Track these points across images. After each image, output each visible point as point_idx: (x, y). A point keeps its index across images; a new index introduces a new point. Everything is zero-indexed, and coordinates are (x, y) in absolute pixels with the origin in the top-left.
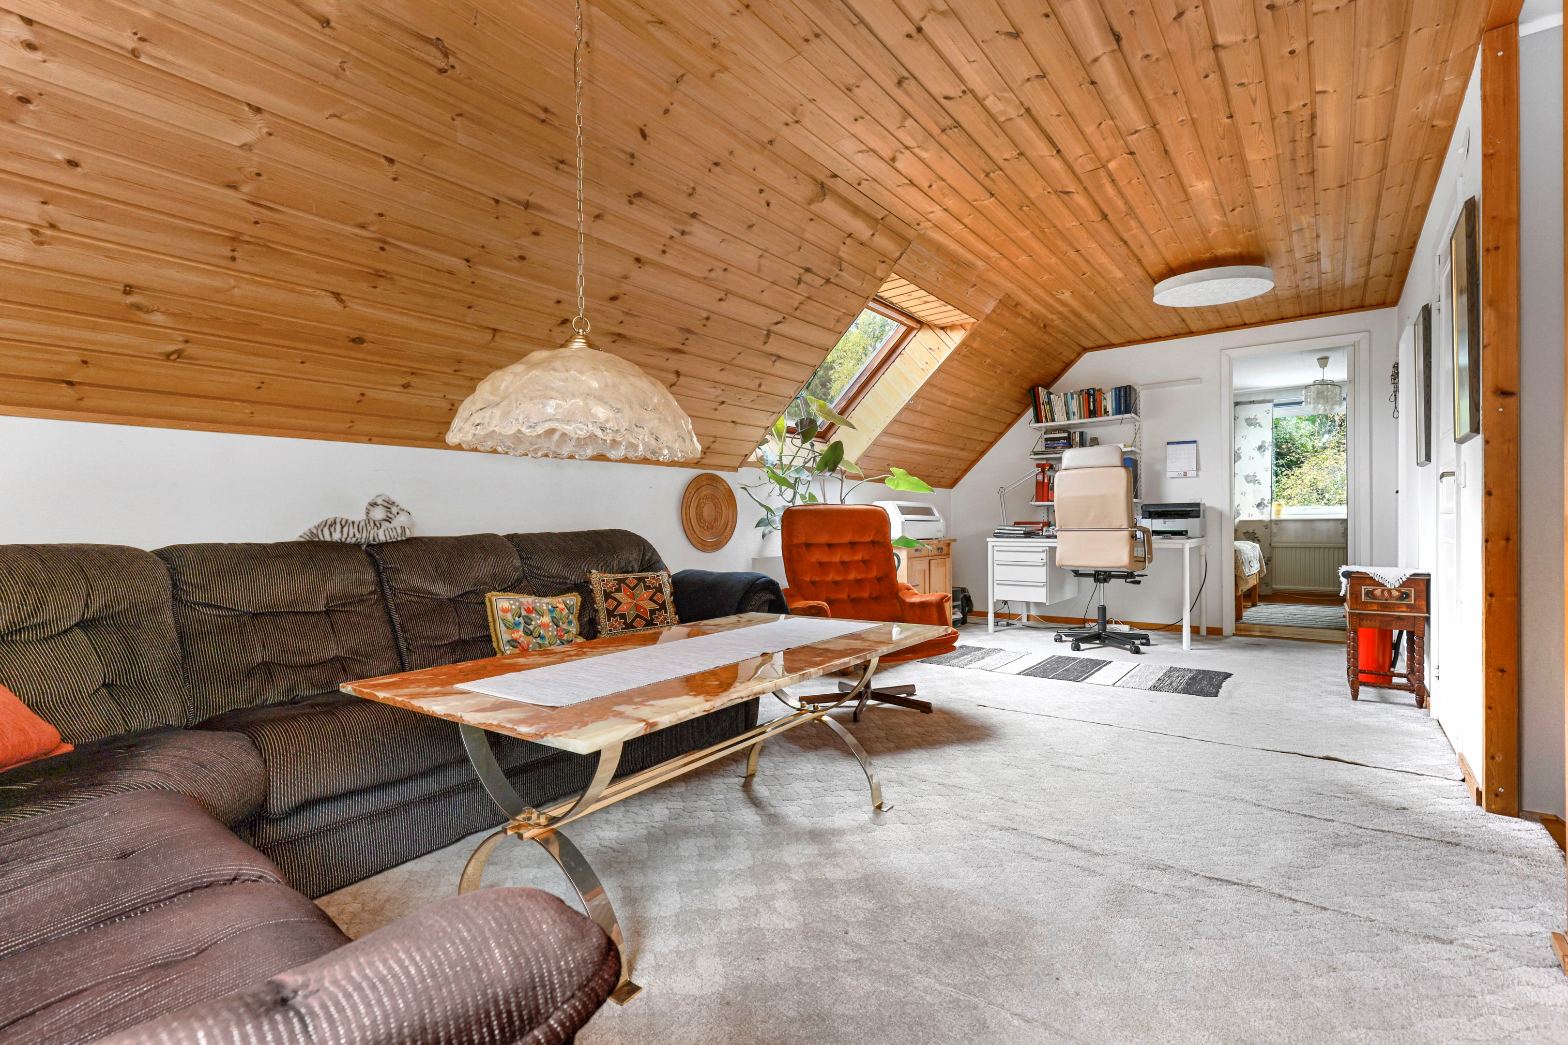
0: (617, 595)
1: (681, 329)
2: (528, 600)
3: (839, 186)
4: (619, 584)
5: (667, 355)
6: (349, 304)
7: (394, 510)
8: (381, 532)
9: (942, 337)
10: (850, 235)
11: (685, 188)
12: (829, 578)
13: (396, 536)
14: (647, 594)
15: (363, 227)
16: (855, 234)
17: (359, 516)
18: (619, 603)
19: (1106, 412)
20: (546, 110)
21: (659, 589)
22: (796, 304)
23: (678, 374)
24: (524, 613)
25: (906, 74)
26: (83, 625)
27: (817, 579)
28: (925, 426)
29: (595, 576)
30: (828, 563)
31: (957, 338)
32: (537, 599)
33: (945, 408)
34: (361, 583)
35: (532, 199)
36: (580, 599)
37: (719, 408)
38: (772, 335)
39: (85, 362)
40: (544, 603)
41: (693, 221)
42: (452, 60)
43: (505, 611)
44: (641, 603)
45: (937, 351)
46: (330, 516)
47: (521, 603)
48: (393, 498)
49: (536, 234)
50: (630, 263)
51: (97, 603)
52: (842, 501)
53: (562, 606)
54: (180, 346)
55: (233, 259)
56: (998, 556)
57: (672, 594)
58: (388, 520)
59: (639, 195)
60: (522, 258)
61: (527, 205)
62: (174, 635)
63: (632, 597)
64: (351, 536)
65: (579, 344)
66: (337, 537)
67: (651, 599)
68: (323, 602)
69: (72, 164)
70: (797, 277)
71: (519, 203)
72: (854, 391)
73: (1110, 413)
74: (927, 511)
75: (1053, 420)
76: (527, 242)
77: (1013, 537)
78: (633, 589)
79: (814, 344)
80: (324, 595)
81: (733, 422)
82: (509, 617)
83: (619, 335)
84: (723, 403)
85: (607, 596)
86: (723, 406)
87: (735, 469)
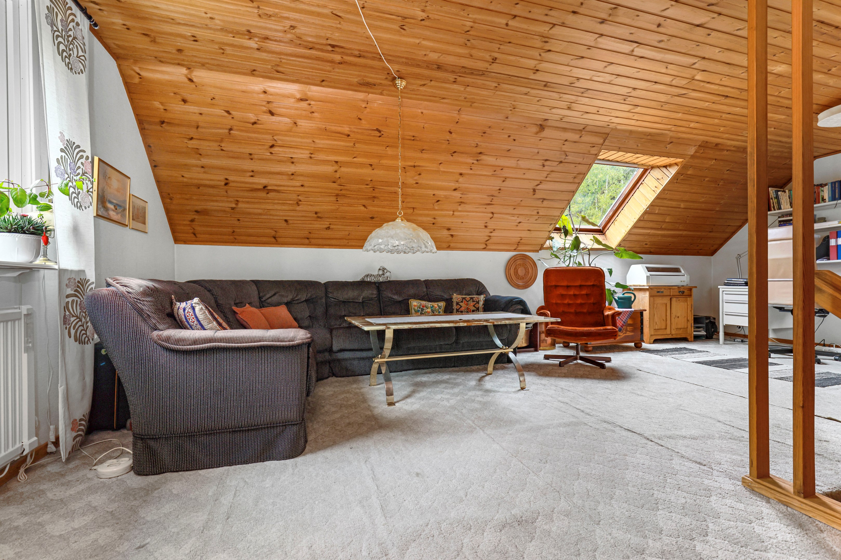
0: (461, 304)
1: (488, 196)
2: (423, 303)
3: (549, 123)
4: (463, 300)
5: (485, 206)
6: (368, 208)
7: (385, 271)
8: (381, 278)
9: (665, 172)
10: (566, 140)
11: (473, 145)
12: (566, 302)
13: (384, 280)
14: (472, 304)
15: (367, 185)
16: (569, 139)
17: (376, 273)
18: (461, 307)
19: (824, 200)
20: (414, 136)
21: (478, 302)
22: (545, 175)
23: (493, 213)
24: (421, 307)
25: (545, 83)
26: (306, 301)
27: (559, 302)
28: (667, 221)
29: (455, 296)
30: (566, 295)
31: (673, 171)
32: (427, 303)
33: (680, 210)
34: (372, 294)
35: (416, 164)
36: (445, 304)
37: (519, 225)
38: (537, 191)
39: (310, 233)
40: (429, 304)
41: (480, 155)
42: (382, 133)
43: (415, 306)
44: (469, 307)
45: (662, 180)
46: (367, 273)
47: (421, 304)
48: (385, 267)
49: (420, 174)
50: (458, 176)
51: (309, 295)
52: (590, 265)
53: (436, 306)
54: (329, 226)
55: (337, 201)
56: (726, 297)
57: (483, 304)
58: (383, 274)
59: (455, 152)
60: (417, 183)
61: (414, 166)
62: (325, 306)
63: (467, 305)
64: (373, 279)
65: (399, 220)
66: (369, 280)
67: (474, 306)
68: (361, 300)
69: (302, 186)
70: (542, 164)
71: (411, 166)
72: (616, 206)
73: (827, 200)
74: (677, 270)
75: (780, 208)
76: (417, 177)
77: (737, 286)
78: (468, 301)
79: (563, 190)
80: (362, 297)
81: (529, 230)
82: (416, 308)
83: (461, 202)
84: (520, 222)
85: (457, 304)
86: (520, 224)
87: (537, 251)
